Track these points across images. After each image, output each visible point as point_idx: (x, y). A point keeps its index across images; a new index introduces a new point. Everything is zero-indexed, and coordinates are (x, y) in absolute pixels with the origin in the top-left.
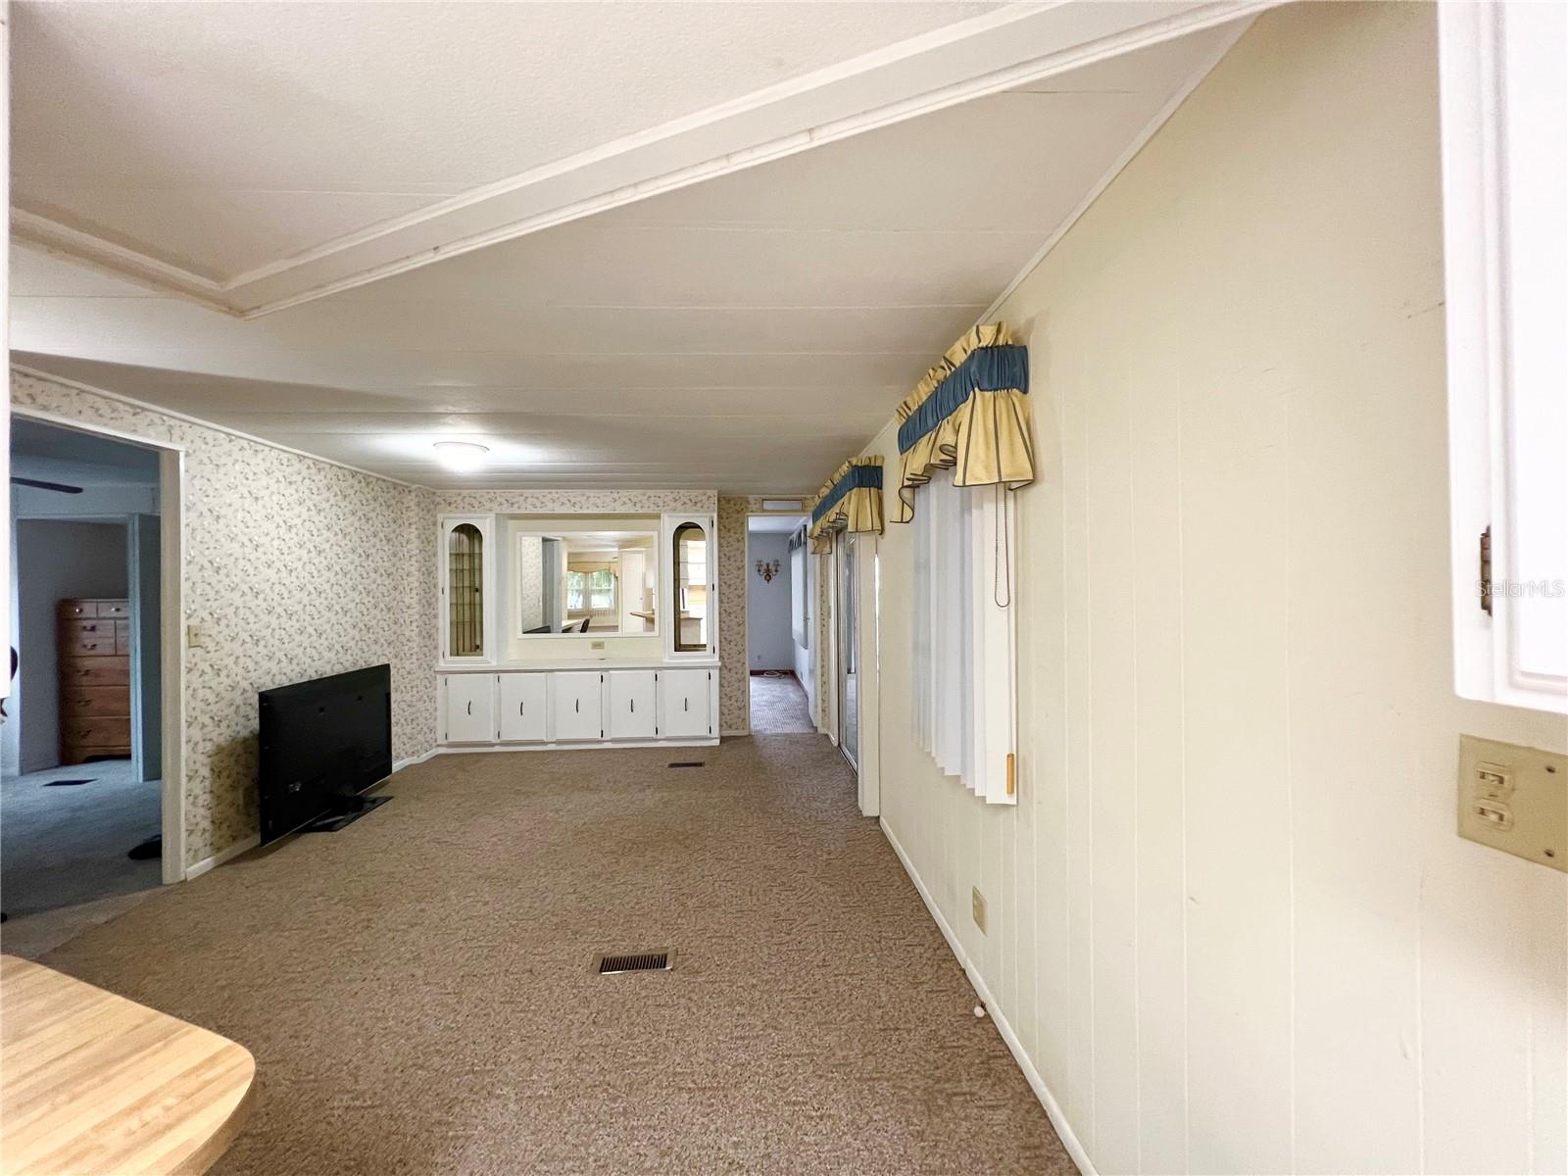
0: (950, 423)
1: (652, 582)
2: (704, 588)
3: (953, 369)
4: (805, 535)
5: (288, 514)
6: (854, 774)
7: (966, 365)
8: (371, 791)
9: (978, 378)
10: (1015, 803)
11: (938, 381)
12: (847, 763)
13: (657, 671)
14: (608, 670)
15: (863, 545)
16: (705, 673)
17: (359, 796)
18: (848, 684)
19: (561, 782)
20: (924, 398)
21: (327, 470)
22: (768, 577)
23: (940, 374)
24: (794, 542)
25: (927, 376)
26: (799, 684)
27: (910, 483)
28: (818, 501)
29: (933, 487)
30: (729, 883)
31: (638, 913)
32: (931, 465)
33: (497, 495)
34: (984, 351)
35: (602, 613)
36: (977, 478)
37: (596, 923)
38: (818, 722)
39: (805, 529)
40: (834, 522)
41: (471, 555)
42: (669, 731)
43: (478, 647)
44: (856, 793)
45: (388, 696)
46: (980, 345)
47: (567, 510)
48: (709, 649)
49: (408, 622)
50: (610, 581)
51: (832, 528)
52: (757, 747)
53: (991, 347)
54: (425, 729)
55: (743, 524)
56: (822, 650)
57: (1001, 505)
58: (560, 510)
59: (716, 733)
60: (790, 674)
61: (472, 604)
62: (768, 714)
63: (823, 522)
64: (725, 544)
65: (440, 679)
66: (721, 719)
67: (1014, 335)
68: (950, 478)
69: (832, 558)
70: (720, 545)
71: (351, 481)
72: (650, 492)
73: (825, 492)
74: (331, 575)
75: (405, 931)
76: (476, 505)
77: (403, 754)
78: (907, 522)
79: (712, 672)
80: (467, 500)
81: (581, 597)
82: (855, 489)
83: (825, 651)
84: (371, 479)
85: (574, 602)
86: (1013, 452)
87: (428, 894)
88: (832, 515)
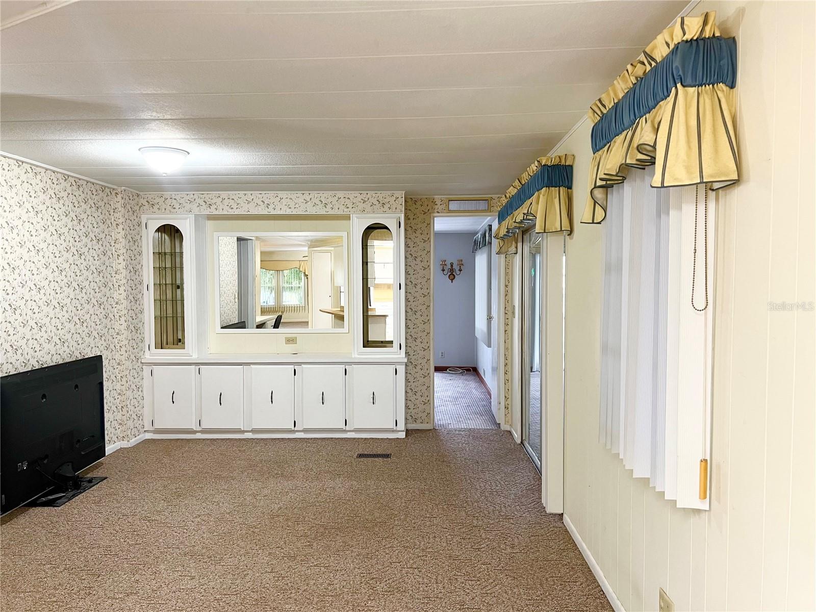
0: (649, 122)
1: (340, 280)
2: (389, 286)
3: (654, 64)
4: (490, 236)
5: (10, 216)
6: (538, 472)
7: (668, 60)
8: (87, 472)
9: (681, 73)
10: (708, 509)
11: (636, 78)
12: (530, 460)
13: (346, 366)
14: (300, 364)
15: (551, 244)
16: (392, 368)
17: (78, 476)
18: (532, 382)
19: (258, 469)
20: (621, 95)
21: (43, 174)
22: (452, 277)
23: (639, 70)
24: (479, 242)
25: (626, 72)
26: (481, 381)
27: (604, 183)
28: (504, 201)
29: (627, 186)
30: (416, 570)
31: (330, 594)
32: (627, 165)
33: (196, 196)
34: (689, 44)
35: (294, 309)
36: (676, 179)
37: (292, 601)
38: (500, 418)
39: (490, 230)
40: (521, 222)
41: (173, 254)
42: (357, 422)
43: (180, 341)
44: (540, 490)
45: (101, 384)
46: (685, 38)
47: (262, 211)
48: (396, 345)
49: (117, 317)
50: (300, 279)
51: (519, 228)
52: (441, 440)
53: (697, 40)
54: (134, 416)
55: (429, 225)
56: (506, 349)
57: (702, 208)
58: (254, 211)
59: (402, 426)
60: (473, 371)
61: (174, 301)
62: (450, 407)
63: (509, 222)
64: (411, 245)
65: (147, 370)
66: (406, 413)
67: (723, 27)
68: (647, 178)
69: (518, 256)
70: (407, 245)
71: (64, 184)
72: (340, 194)
73: (512, 191)
74: (69, 255)
75: (122, 600)
76: (177, 206)
77: (115, 438)
78: (599, 223)
79: (398, 367)
80: (169, 202)
81: (273, 292)
82: (544, 189)
83: (508, 349)
84: (81, 182)
85: (266, 298)
86: (716, 150)
87: (141, 567)
88: (519, 215)
